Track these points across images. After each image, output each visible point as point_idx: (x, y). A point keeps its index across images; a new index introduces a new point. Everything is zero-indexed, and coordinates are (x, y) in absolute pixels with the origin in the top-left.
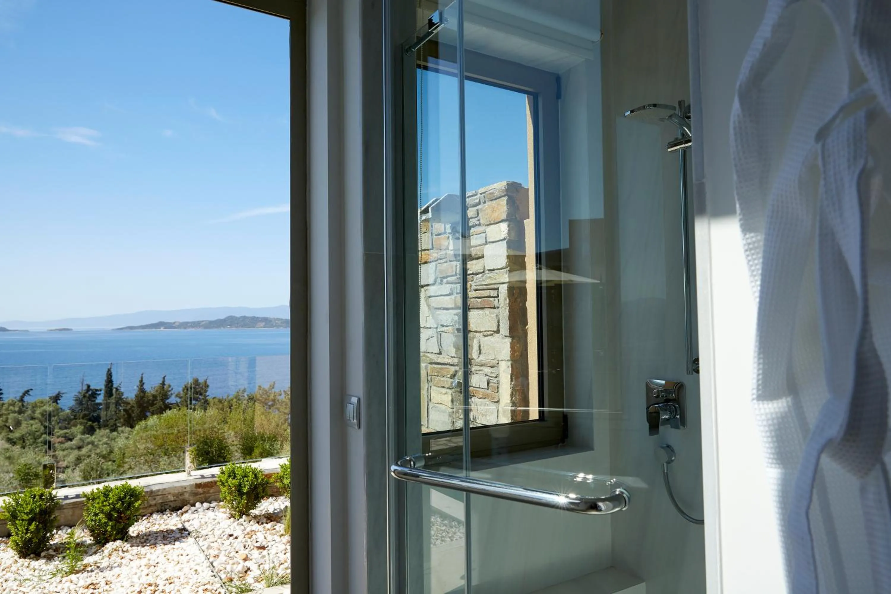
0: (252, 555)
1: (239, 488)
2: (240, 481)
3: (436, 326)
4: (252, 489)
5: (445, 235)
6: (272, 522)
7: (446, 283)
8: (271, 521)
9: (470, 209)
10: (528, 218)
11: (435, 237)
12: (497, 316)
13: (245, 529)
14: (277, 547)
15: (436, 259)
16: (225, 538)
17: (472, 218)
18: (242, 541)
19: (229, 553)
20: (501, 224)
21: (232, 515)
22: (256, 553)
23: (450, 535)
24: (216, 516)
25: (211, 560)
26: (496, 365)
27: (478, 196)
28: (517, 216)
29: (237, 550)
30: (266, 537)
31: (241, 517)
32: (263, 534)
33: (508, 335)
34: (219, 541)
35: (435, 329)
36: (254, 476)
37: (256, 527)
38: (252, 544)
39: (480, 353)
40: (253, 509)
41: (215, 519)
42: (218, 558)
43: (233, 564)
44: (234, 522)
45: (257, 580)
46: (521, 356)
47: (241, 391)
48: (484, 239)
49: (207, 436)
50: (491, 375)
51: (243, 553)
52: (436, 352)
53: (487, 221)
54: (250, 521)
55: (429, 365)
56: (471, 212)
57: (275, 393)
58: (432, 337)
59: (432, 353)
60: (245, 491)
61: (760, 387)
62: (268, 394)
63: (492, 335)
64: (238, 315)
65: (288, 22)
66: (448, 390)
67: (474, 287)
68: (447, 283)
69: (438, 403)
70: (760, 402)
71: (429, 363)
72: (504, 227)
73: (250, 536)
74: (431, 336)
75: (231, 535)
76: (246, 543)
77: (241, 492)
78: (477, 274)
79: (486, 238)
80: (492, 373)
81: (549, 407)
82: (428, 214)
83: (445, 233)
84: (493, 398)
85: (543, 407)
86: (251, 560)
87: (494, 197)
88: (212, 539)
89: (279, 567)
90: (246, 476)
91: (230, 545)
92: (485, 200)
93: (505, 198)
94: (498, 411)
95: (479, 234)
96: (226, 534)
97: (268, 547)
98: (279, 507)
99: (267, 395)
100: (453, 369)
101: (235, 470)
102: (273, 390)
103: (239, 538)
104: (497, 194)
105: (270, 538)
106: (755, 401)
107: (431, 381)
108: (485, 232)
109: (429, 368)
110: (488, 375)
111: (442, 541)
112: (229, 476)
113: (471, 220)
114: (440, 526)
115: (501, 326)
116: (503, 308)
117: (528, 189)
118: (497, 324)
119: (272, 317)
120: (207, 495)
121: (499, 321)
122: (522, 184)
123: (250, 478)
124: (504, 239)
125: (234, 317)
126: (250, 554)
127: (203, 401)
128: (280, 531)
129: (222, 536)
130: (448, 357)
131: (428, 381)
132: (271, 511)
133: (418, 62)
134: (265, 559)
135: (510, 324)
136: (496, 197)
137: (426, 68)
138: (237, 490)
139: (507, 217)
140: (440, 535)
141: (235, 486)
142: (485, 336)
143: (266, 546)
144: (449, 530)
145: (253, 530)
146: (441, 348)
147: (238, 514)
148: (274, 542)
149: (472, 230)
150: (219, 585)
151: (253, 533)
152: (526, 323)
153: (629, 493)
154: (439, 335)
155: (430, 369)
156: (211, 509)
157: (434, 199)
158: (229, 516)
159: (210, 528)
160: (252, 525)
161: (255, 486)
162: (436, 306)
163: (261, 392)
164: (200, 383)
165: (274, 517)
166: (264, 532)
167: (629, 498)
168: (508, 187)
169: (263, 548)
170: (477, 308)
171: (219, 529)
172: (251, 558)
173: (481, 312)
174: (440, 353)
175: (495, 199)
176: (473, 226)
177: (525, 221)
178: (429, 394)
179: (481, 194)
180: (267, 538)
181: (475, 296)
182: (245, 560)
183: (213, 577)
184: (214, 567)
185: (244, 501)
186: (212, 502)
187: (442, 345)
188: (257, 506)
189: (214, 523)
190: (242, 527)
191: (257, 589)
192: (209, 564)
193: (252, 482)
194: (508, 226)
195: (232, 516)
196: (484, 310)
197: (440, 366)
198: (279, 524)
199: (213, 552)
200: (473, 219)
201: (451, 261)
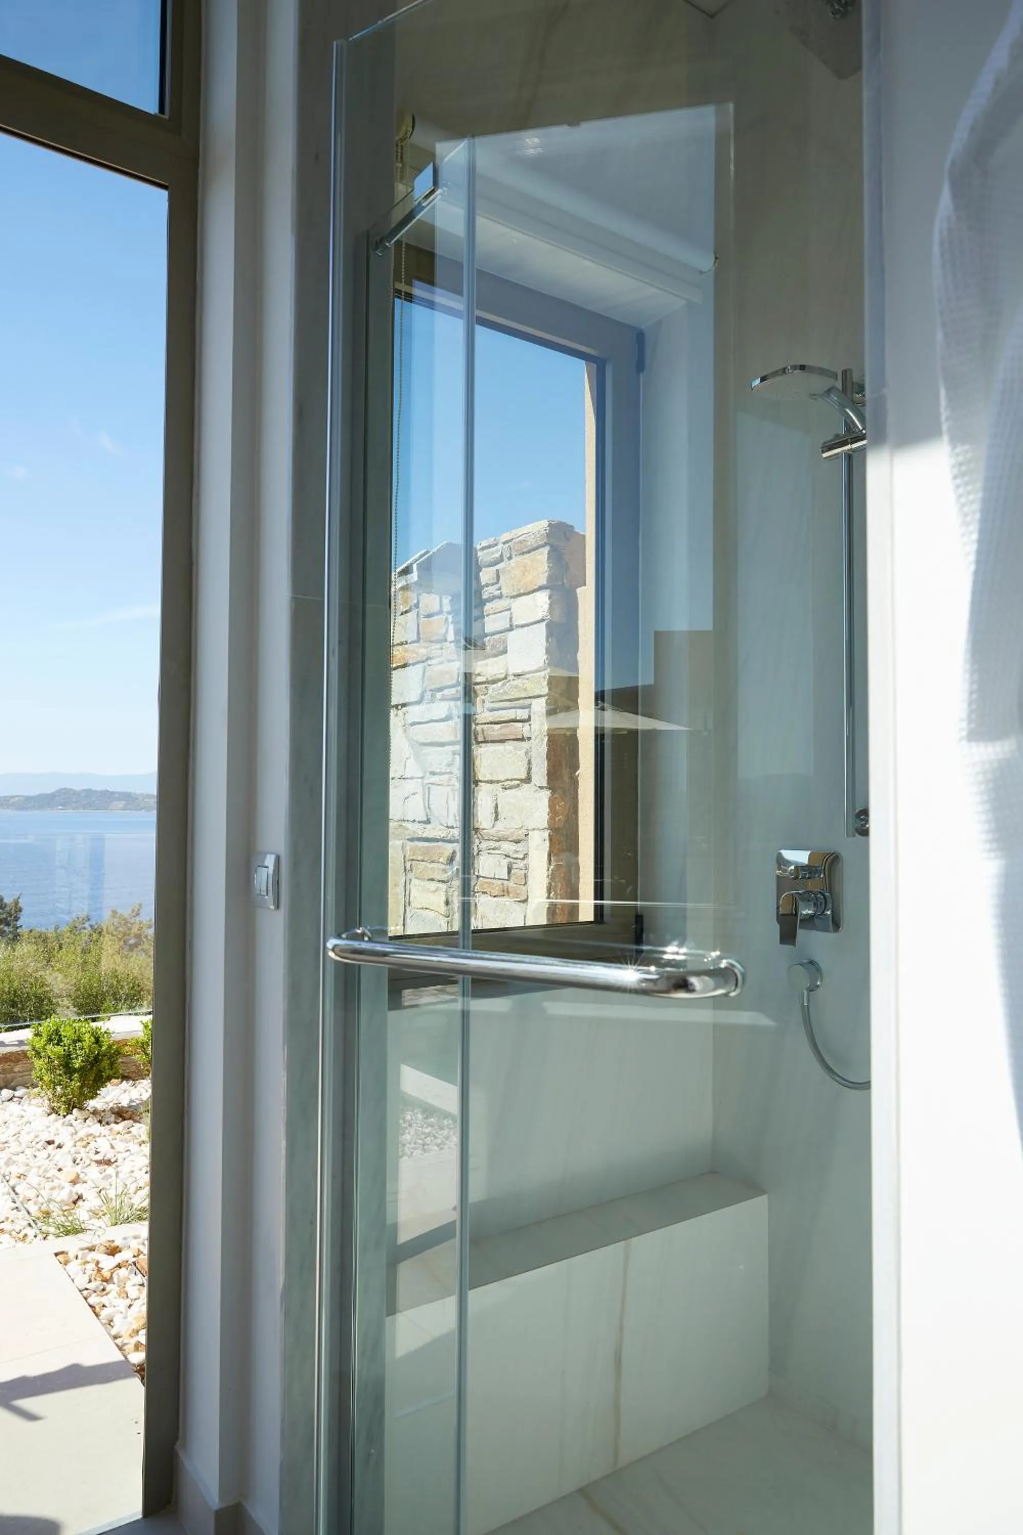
0: (86, 1175)
1: (66, 1063)
2: (69, 1048)
3: (421, 775)
4: (91, 1063)
5: (440, 616)
6: (126, 1121)
7: (440, 700)
8: (124, 1119)
9: (484, 569)
10: (585, 585)
11: (422, 620)
12: (526, 753)
13: (76, 1133)
14: (133, 1161)
15: (424, 658)
16: (39, 1146)
17: (487, 585)
18: (70, 1151)
19: (46, 1171)
20: (538, 594)
21: (53, 1109)
22: (94, 1172)
23: (439, 1141)
24: (25, 1111)
25: (12, 1183)
26: (523, 837)
27: (500, 546)
28: (565, 581)
29: (59, 1167)
30: (114, 1145)
31: (69, 1112)
32: (108, 1140)
33: (545, 784)
34: (28, 1151)
35: (419, 780)
36: (93, 1039)
37: (96, 1128)
38: (88, 1157)
39: (496, 819)
40: (92, 1098)
41: (23, 1117)
42: (24, 1179)
43: (53, 1189)
44: (56, 1120)
45: (95, 1214)
46: (567, 821)
47: (80, 919)
48: (508, 620)
49: (15, 991)
50: (515, 856)
51: (71, 1171)
52: (421, 820)
53: (514, 591)
54: (85, 1120)
55: (408, 842)
56: (486, 576)
57: (140, 923)
58: (414, 794)
59: (414, 821)
60: (77, 1066)
61: (974, 716)
62: (129, 925)
63: (518, 785)
64: (77, 787)
65: (165, 194)
66: (441, 885)
67: (488, 705)
68: (443, 699)
69: (422, 908)
70: (973, 744)
71: (408, 839)
72: (542, 600)
73: (84, 1143)
74: (412, 792)
75: (50, 1143)
76: (77, 1156)
77: (70, 1068)
78: (494, 682)
79: (511, 619)
80: (516, 852)
81: (612, 900)
82: (412, 575)
83: (441, 612)
84: (518, 894)
85: (602, 899)
86: (85, 1182)
87: (526, 547)
88: (14, 1147)
89: (135, 1193)
90: (80, 1040)
91: (47, 1158)
92: (511, 554)
93: (546, 550)
94: (525, 917)
95: (500, 612)
96: (41, 1140)
97: (116, 1161)
98: (138, 1097)
99: (128, 927)
100: (449, 848)
101: (61, 1030)
102: (138, 919)
103: (64, 1148)
104: (531, 542)
105: (120, 1146)
106: (964, 743)
107: (411, 870)
108: (510, 609)
109: (408, 848)
110: (509, 857)
111: (424, 1150)
112: (50, 1040)
113: (486, 589)
114: (422, 1127)
115: (534, 770)
116: (537, 740)
117: (584, 537)
118: (526, 766)
119: (138, 792)
120: (9, 1076)
121: (529, 763)
122: (575, 526)
123: (86, 1044)
124: (542, 620)
125: (71, 790)
126: (83, 1172)
127: (11, 936)
128: (140, 1136)
129: (34, 1143)
130: (442, 827)
131: (405, 870)
132: (125, 1103)
133: (399, 286)
134: (110, 1180)
135: (548, 766)
136: (530, 548)
137: (409, 297)
138: (61, 1065)
139: (547, 580)
140: (420, 1141)
141: (59, 1058)
142: (506, 789)
143: (113, 1160)
144: (437, 1133)
145: (91, 1135)
146: (428, 810)
147: (63, 1107)
148: (128, 1152)
149: (488, 607)
150: (26, 1223)
151: (91, 1138)
152: (576, 766)
153: (742, 966)
154: (427, 790)
155: (410, 850)
156: (15, 1099)
157: (423, 552)
158: (49, 1111)
159: (13, 1130)
160: (89, 1126)
161: (96, 1058)
162: (423, 740)
163: (116, 921)
164: (6, 905)
165: (130, 1113)
166: (110, 1138)
167: (743, 975)
168: (550, 530)
169: (108, 1163)
170: (493, 742)
171: (28, 1133)
172: (85, 1179)
173: (499, 747)
174: (428, 822)
175: (529, 552)
176: (490, 600)
177: (579, 590)
178: (407, 893)
179: (504, 543)
180: (115, 1147)
181: (491, 719)
182: (74, 1182)
183: (15, 1211)
184: (17, 1194)
185: (75, 1084)
186: (18, 1088)
187: (432, 807)
188: (98, 1092)
189: (20, 1122)
190: (71, 1129)
191: (94, 1228)
192: (7, 1189)
193: (90, 1051)
194: (550, 598)
195: (54, 1111)
196: (506, 744)
197: (426, 844)
198: (137, 1124)
199: (15, 1170)
200: (490, 588)
201: (449, 661)
